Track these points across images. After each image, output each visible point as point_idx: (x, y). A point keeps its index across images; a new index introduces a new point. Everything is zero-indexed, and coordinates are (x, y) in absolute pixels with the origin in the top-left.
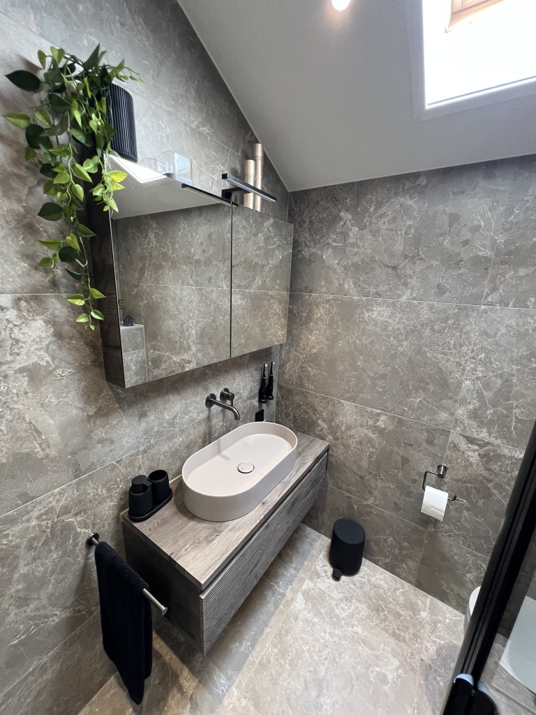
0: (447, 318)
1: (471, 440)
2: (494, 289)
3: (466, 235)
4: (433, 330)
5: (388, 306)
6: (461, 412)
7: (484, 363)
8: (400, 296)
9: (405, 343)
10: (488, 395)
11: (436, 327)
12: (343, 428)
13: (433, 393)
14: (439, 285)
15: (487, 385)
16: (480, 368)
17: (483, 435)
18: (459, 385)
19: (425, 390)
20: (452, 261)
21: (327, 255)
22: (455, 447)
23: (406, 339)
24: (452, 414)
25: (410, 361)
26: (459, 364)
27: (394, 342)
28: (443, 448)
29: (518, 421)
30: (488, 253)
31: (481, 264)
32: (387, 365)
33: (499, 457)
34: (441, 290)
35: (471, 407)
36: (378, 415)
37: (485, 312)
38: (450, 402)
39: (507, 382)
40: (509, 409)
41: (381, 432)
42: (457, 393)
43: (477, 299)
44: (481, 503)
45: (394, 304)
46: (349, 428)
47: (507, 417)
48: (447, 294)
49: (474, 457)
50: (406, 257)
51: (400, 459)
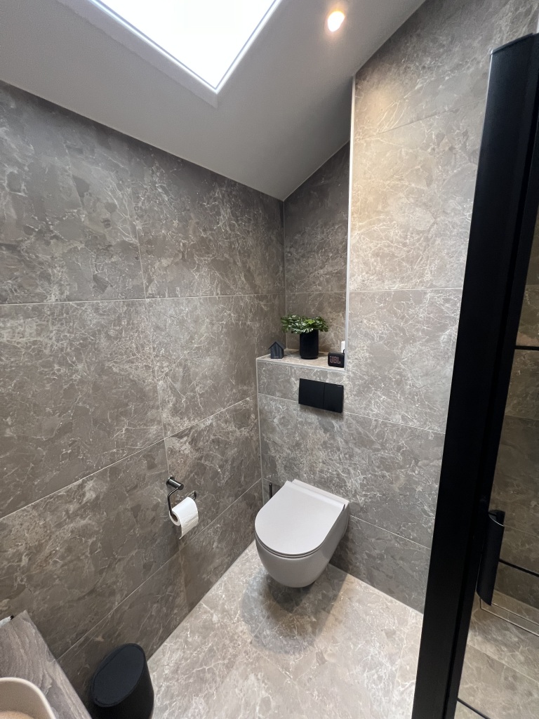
0: (119, 319)
1: (179, 436)
2: (150, 281)
3: (104, 213)
4: (108, 337)
5: (27, 316)
6: (165, 415)
7: (166, 357)
8: (43, 297)
9: (80, 367)
10: (178, 386)
11: (112, 333)
12: (25, 560)
13: (136, 411)
14: (96, 278)
15: (174, 378)
16: (165, 364)
17: (187, 424)
18: (155, 390)
19: (125, 414)
20: (100, 246)
22: (173, 451)
23: (80, 360)
24: (159, 422)
25: (96, 387)
26: (147, 367)
27: (63, 370)
28: (163, 463)
29: (201, 395)
30: (131, 239)
31: (126, 248)
32: (64, 410)
33: (200, 433)
34: (100, 285)
35: (171, 405)
36: (81, 486)
37: (150, 305)
38: (154, 411)
39: (186, 369)
40: (193, 390)
41: (95, 505)
42: (155, 399)
43: (139, 291)
44: (203, 483)
45: (38, 312)
46: (34, 552)
47: (194, 397)
48: (109, 288)
49: (186, 448)
50: (29, 231)
51: (129, 514)
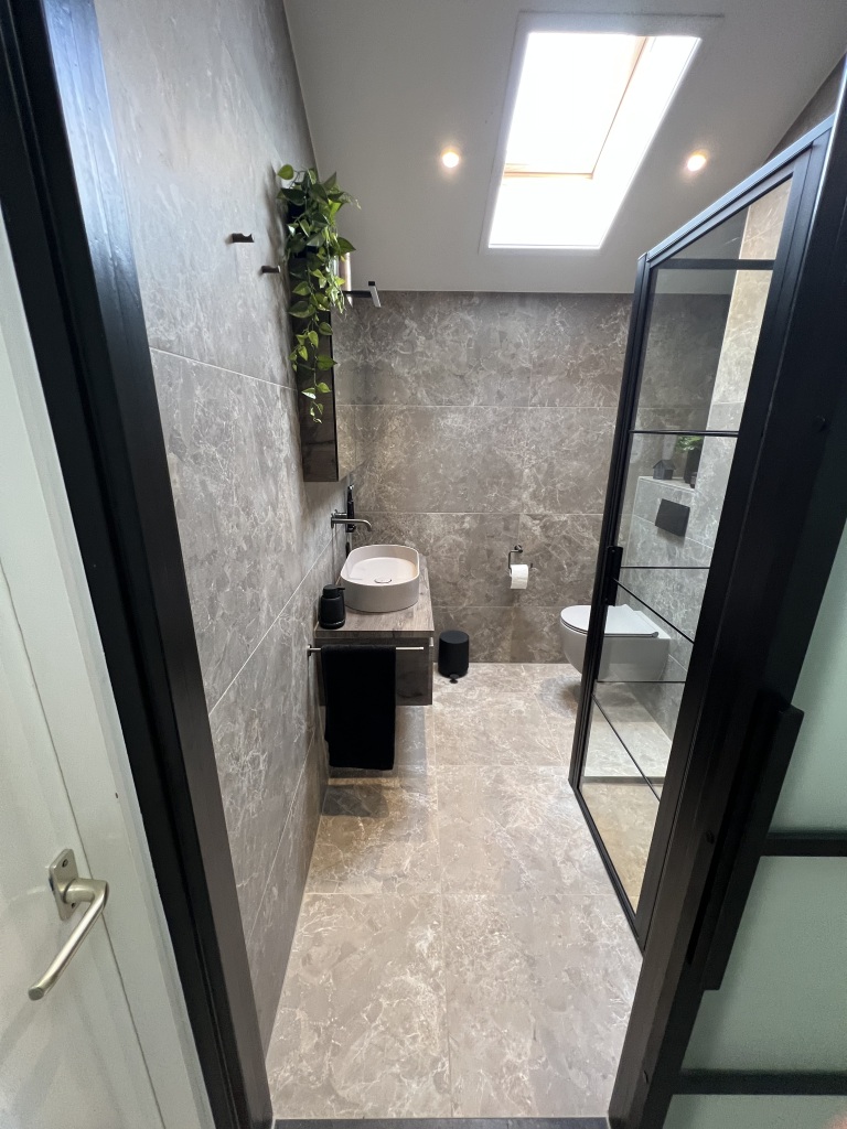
0: (507, 419)
1: (534, 517)
2: (535, 394)
3: (513, 350)
4: (498, 431)
5: (460, 413)
6: (525, 496)
7: (535, 452)
8: (469, 403)
9: (478, 445)
10: (540, 477)
11: (501, 428)
12: (432, 541)
13: (505, 485)
14: (498, 392)
15: (539, 469)
16: (534, 457)
17: (541, 510)
18: (522, 472)
19: (497, 484)
20: (505, 371)
21: (395, 363)
22: (525, 527)
23: (479, 441)
24: (519, 500)
25: (484, 461)
26: (519, 456)
27: (470, 445)
28: (516, 531)
29: (561, 492)
30: (527, 365)
31: (524, 372)
32: (466, 469)
33: (553, 524)
34: (500, 396)
35: (531, 490)
36: (463, 517)
37: (531, 411)
38: (517, 490)
39: (551, 465)
40: (554, 485)
41: (467, 533)
42: (520, 481)
43: (525, 401)
44: (546, 567)
45: (465, 410)
46: (437, 539)
47: (553, 491)
48: (505, 399)
49: (537, 530)
50: (471, 367)
51: (485, 552)
